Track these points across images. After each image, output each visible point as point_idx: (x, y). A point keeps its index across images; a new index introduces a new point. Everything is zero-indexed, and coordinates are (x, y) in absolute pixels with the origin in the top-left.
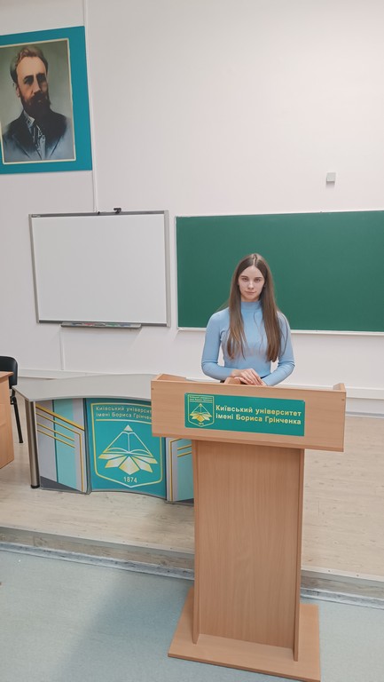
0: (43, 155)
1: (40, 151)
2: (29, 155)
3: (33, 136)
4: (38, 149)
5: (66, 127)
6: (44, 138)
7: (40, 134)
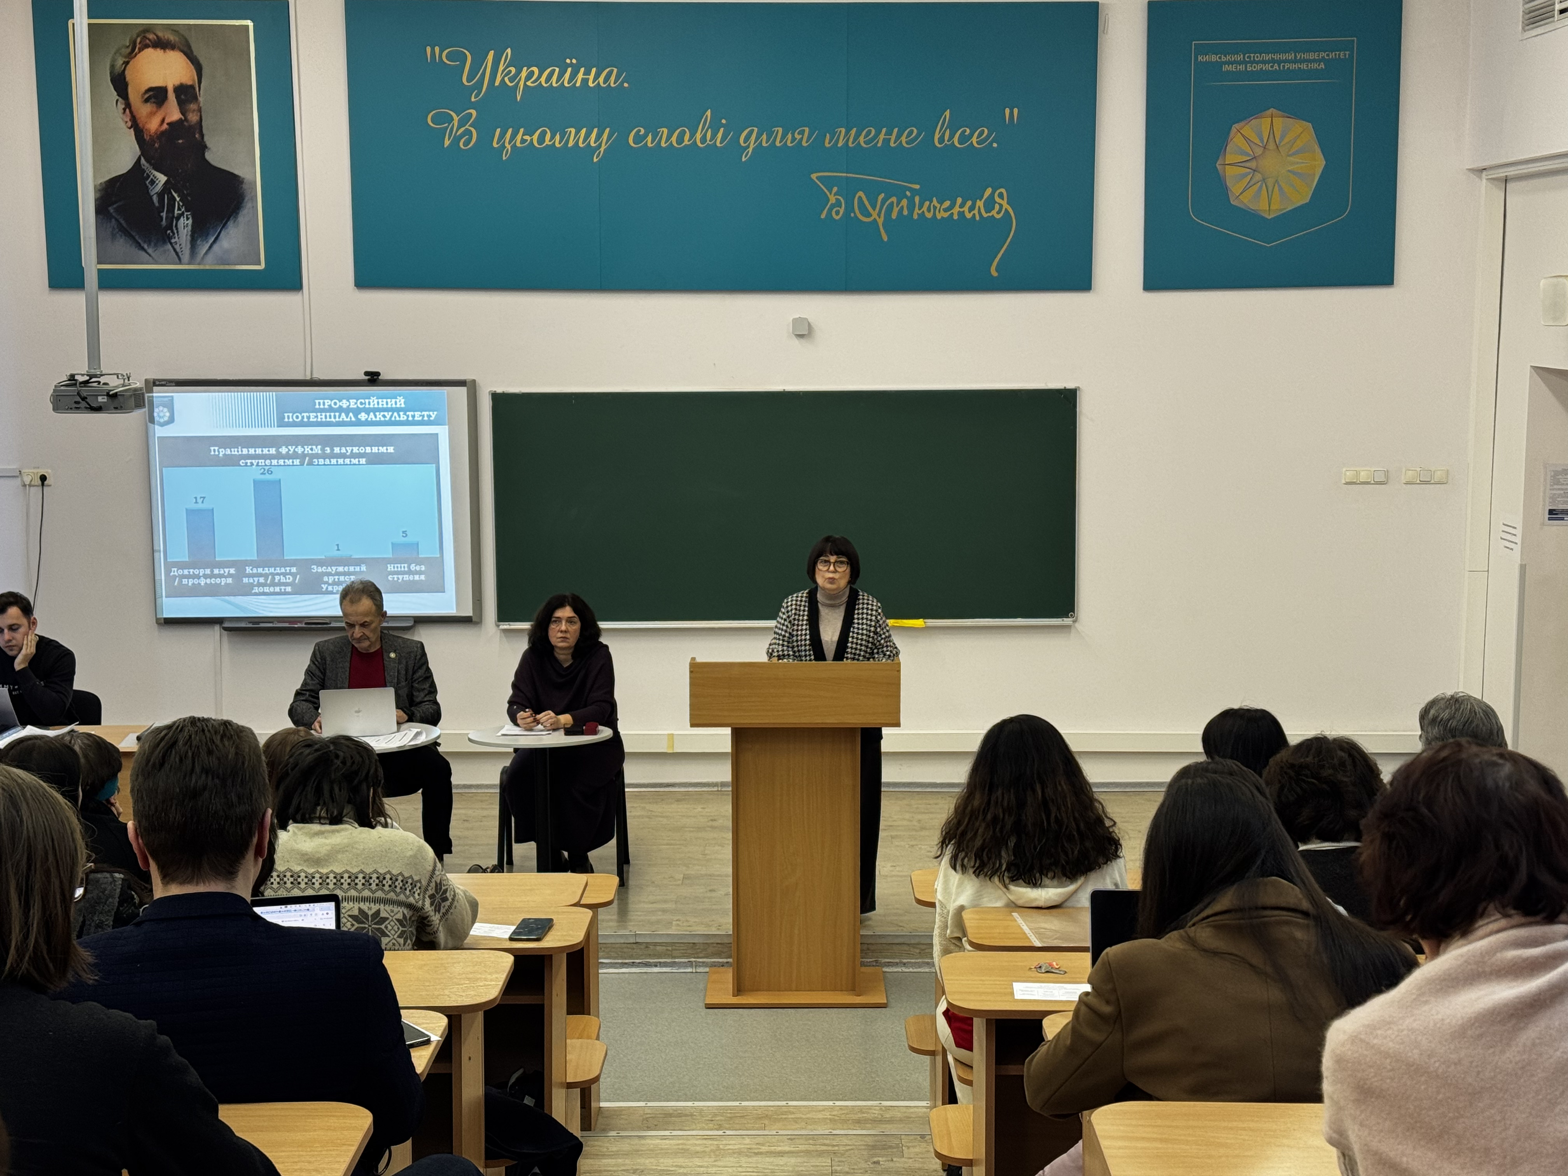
0: (186, 255)
1: (178, 245)
2: (150, 251)
3: (163, 211)
4: (173, 241)
5: (243, 199)
6: (188, 219)
7: (179, 209)
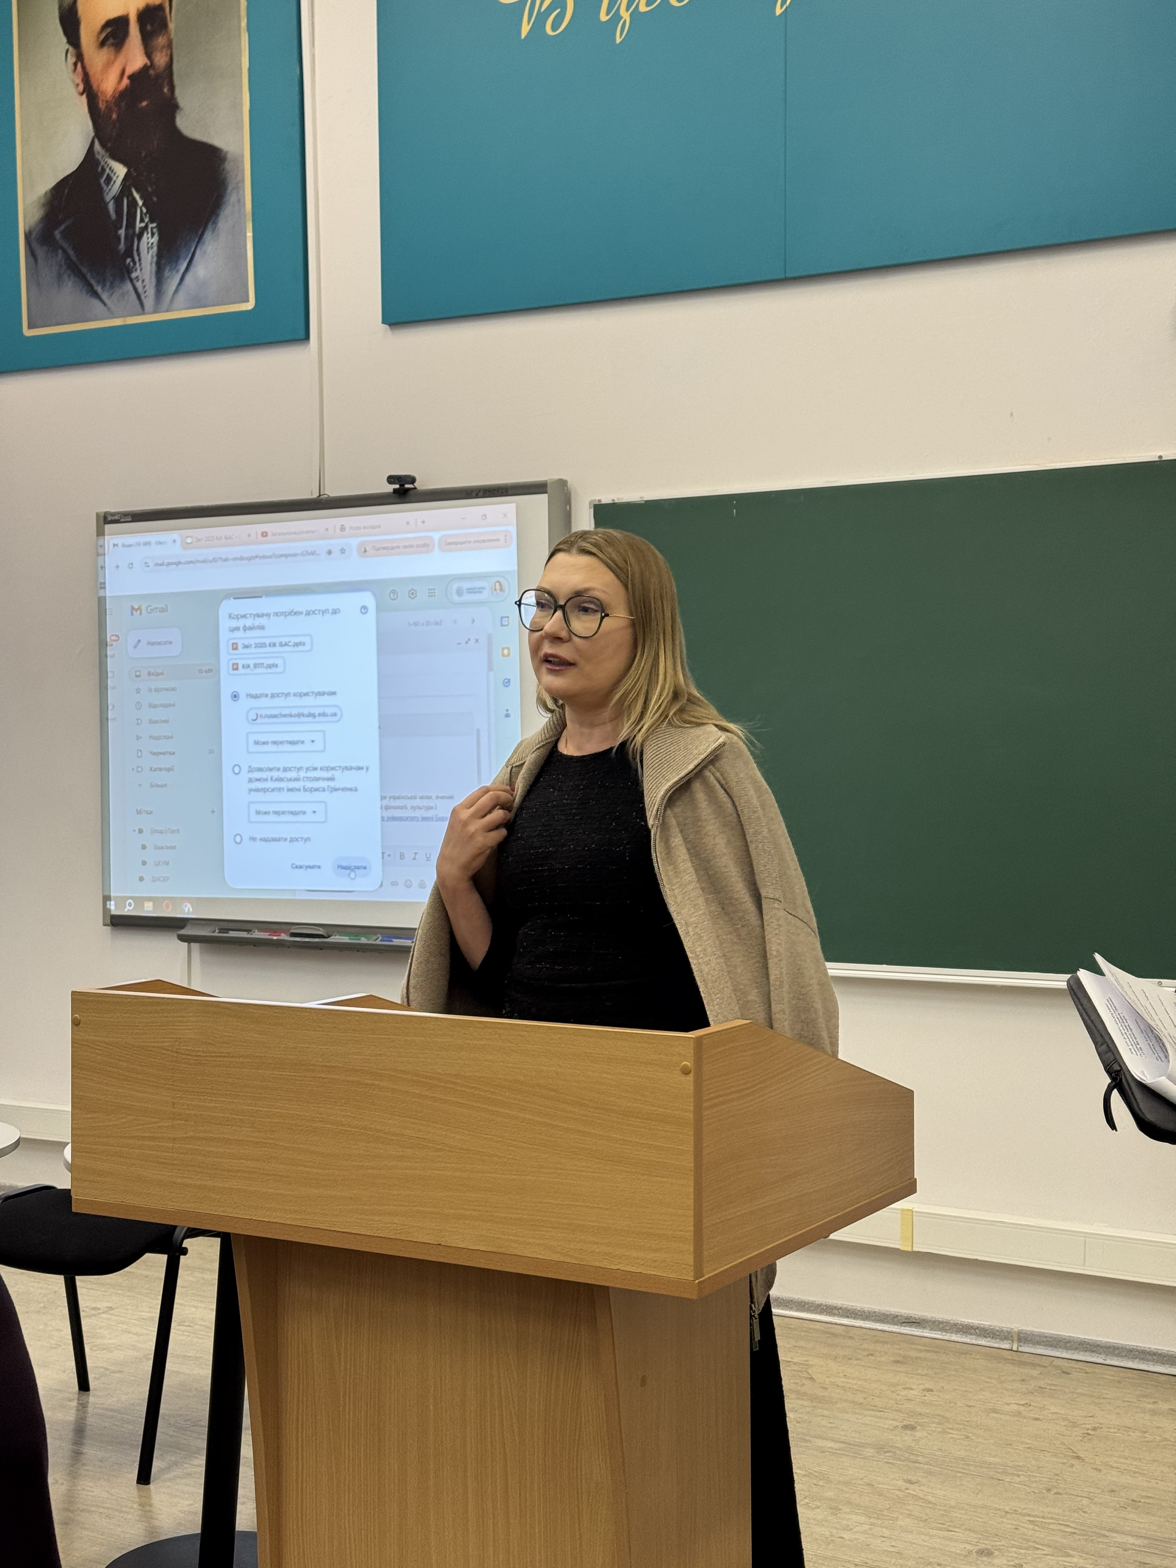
0: (150, 297)
1: (140, 281)
2: (104, 296)
3: (121, 228)
4: (134, 275)
5: (226, 189)
6: (153, 234)
7: (142, 220)
